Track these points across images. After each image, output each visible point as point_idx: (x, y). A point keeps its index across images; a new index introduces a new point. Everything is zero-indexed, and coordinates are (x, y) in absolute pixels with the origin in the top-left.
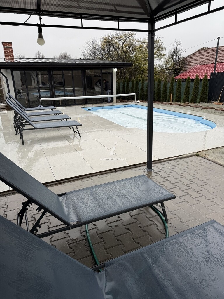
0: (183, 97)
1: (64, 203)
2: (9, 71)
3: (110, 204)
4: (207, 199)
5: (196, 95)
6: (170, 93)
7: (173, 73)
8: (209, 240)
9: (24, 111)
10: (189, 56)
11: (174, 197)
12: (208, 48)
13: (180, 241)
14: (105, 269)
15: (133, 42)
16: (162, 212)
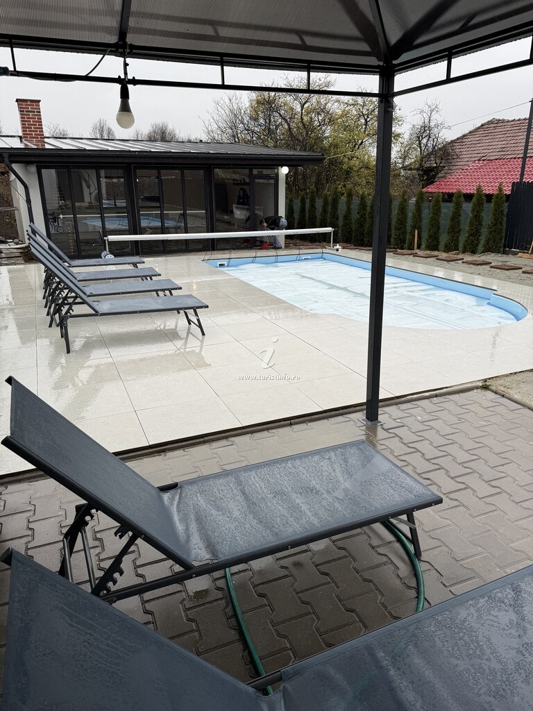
0: (444, 238)
1: (174, 509)
2: (33, 169)
3: (287, 515)
4: (513, 501)
5: (475, 234)
6: (414, 227)
7: (420, 178)
8: (529, 615)
9: (67, 268)
10: (458, 139)
11: (440, 501)
12: (503, 121)
13: (459, 617)
14: (282, 687)
15: (326, 104)
16: (409, 535)
